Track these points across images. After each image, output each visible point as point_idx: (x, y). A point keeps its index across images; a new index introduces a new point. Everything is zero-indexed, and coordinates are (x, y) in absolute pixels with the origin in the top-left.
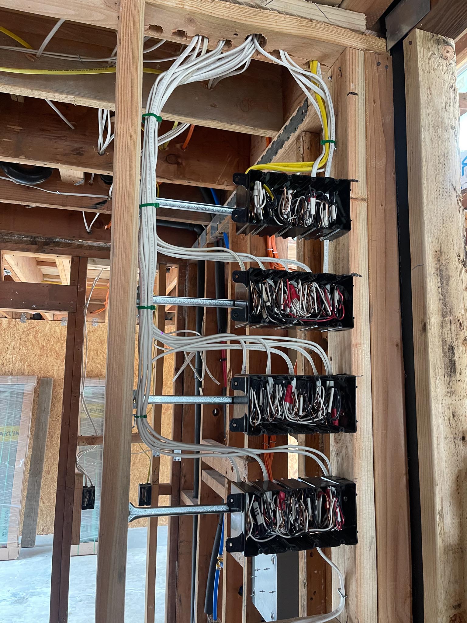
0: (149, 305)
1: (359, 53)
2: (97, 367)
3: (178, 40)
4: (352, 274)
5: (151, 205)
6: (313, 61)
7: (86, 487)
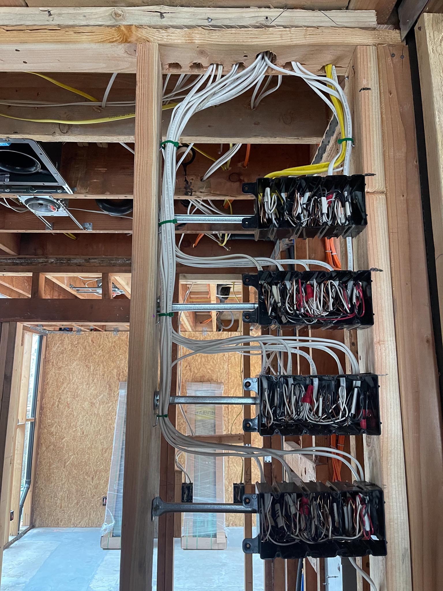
0: (168, 312)
1: (371, 49)
2: (208, 372)
3: (196, 72)
4: (371, 269)
5: (169, 221)
6: (327, 65)
7: (185, 483)
